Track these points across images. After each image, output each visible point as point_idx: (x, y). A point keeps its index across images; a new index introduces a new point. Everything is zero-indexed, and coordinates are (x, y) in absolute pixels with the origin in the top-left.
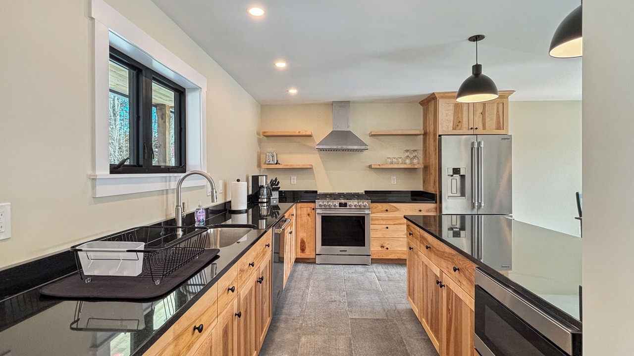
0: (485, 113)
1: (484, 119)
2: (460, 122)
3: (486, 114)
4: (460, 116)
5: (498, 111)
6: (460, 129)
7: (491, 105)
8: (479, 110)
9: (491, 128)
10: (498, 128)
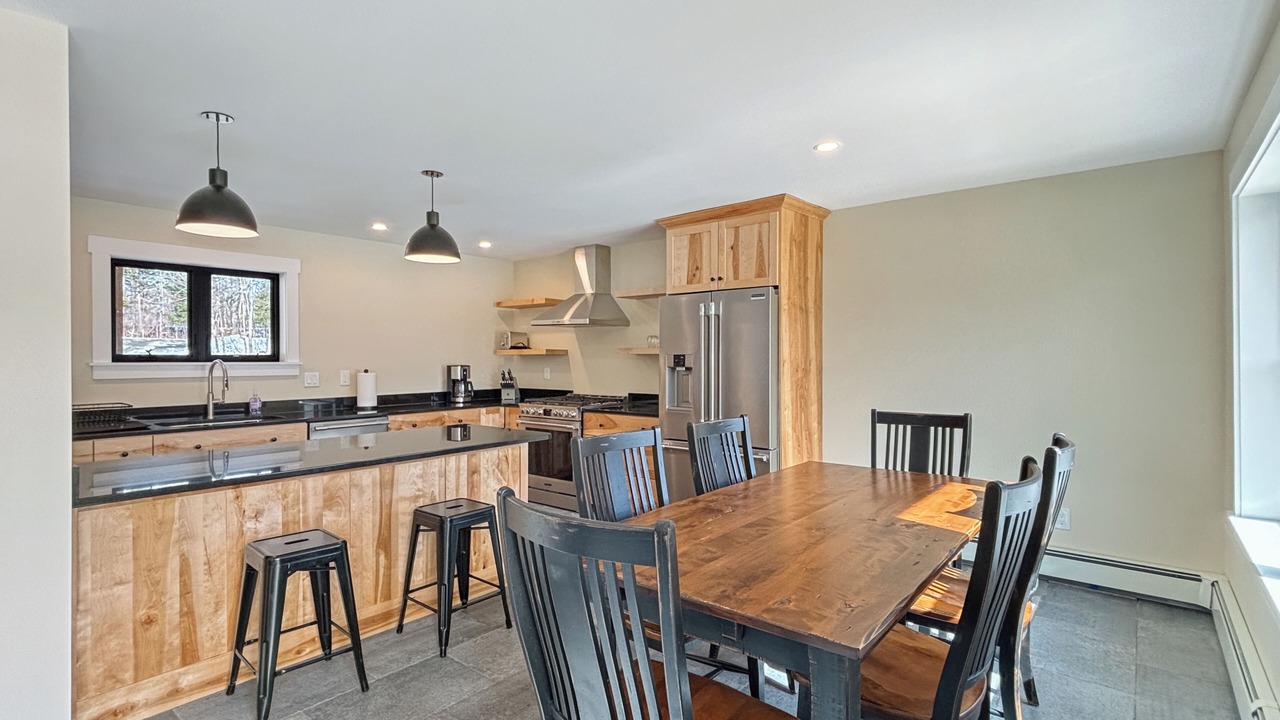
0: (738, 246)
1: (735, 259)
2: (697, 268)
3: (740, 248)
4: (698, 257)
5: (760, 241)
6: (699, 282)
7: (749, 229)
8: (728, 242)
9: (748, 275)
10: (761, 273)
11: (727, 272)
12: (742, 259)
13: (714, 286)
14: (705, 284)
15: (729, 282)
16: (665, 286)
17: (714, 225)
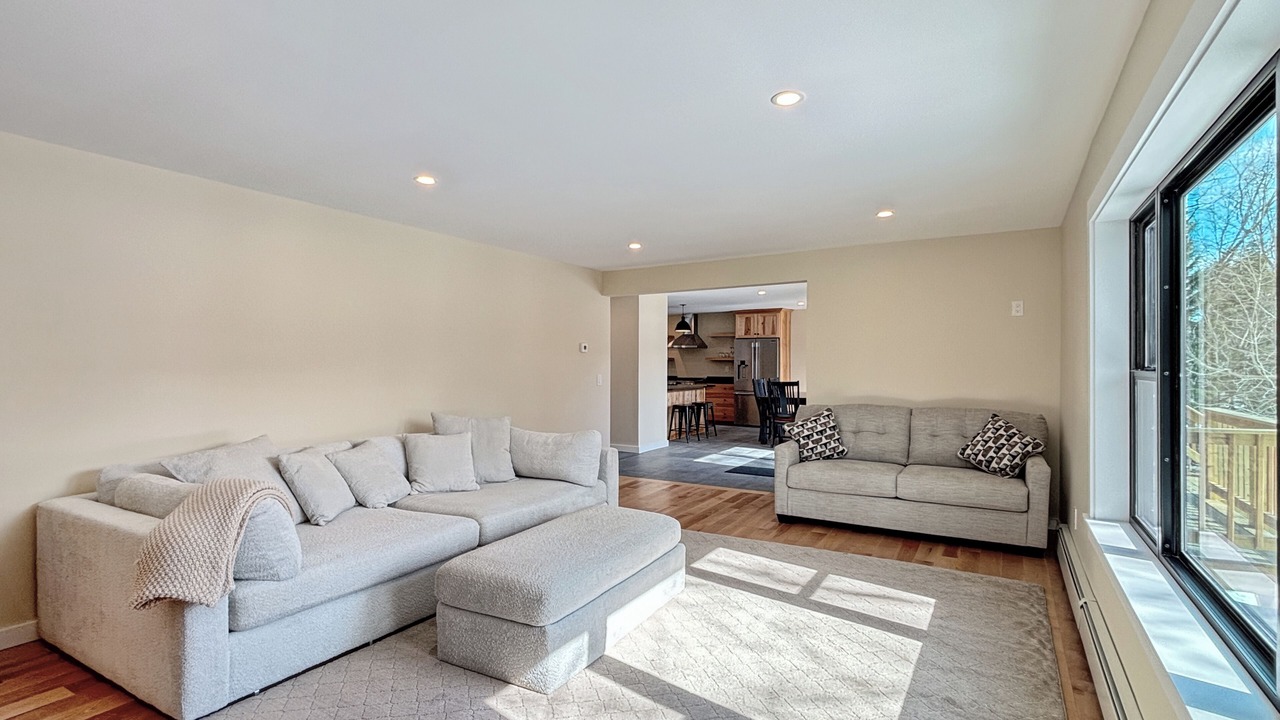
0: (765, 323)
1: (764, 328)
2: (748, 330)
4: (749, 326)
5: (773, 322)
6: (749, 335)
7: (769, 318)
8: (761, 321)
9: (768, 334)
10: (773, 333)
11: (761, 332)
12: (766, 328)
13: (755, 336)
14: (752, 336)
15: (761, 335)
16: (734, 333)
17: (756, 315)
